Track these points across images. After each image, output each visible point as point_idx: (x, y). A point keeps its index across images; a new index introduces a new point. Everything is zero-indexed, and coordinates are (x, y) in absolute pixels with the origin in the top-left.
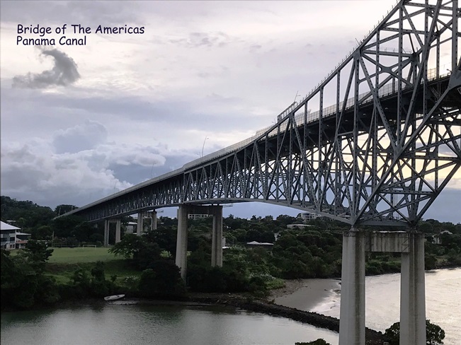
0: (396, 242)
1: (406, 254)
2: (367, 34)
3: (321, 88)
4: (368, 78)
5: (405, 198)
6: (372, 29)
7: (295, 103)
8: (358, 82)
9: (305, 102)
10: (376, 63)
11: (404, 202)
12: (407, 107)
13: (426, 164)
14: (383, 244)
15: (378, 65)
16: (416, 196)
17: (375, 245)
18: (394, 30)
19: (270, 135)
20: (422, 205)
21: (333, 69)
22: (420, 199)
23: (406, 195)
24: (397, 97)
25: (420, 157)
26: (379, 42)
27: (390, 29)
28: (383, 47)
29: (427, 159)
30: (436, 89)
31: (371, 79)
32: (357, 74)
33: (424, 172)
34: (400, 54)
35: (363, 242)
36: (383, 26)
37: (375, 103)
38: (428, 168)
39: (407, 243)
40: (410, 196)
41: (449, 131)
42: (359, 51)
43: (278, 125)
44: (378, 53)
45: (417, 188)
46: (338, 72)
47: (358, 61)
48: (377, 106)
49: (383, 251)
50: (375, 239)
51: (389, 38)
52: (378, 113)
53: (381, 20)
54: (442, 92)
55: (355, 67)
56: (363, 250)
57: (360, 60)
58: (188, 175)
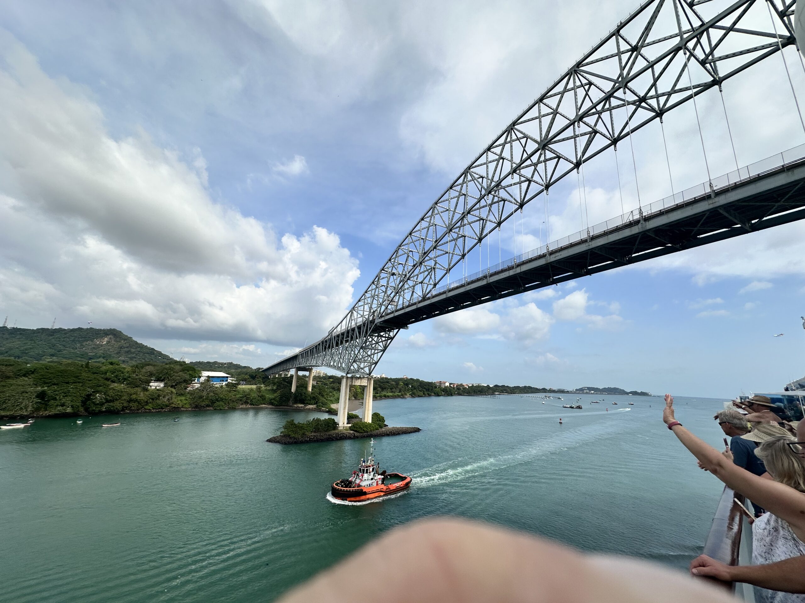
0: (362, 381)
9: (337, 327)
21: (345, 315)
35: (349, 381)
42: (352, 309)
43: (328, 335)
44: (358, 310)
47: (352, 313)
48: (356, 329)
51: (362, 305)
53: (358, 299)
58: (299, 355)
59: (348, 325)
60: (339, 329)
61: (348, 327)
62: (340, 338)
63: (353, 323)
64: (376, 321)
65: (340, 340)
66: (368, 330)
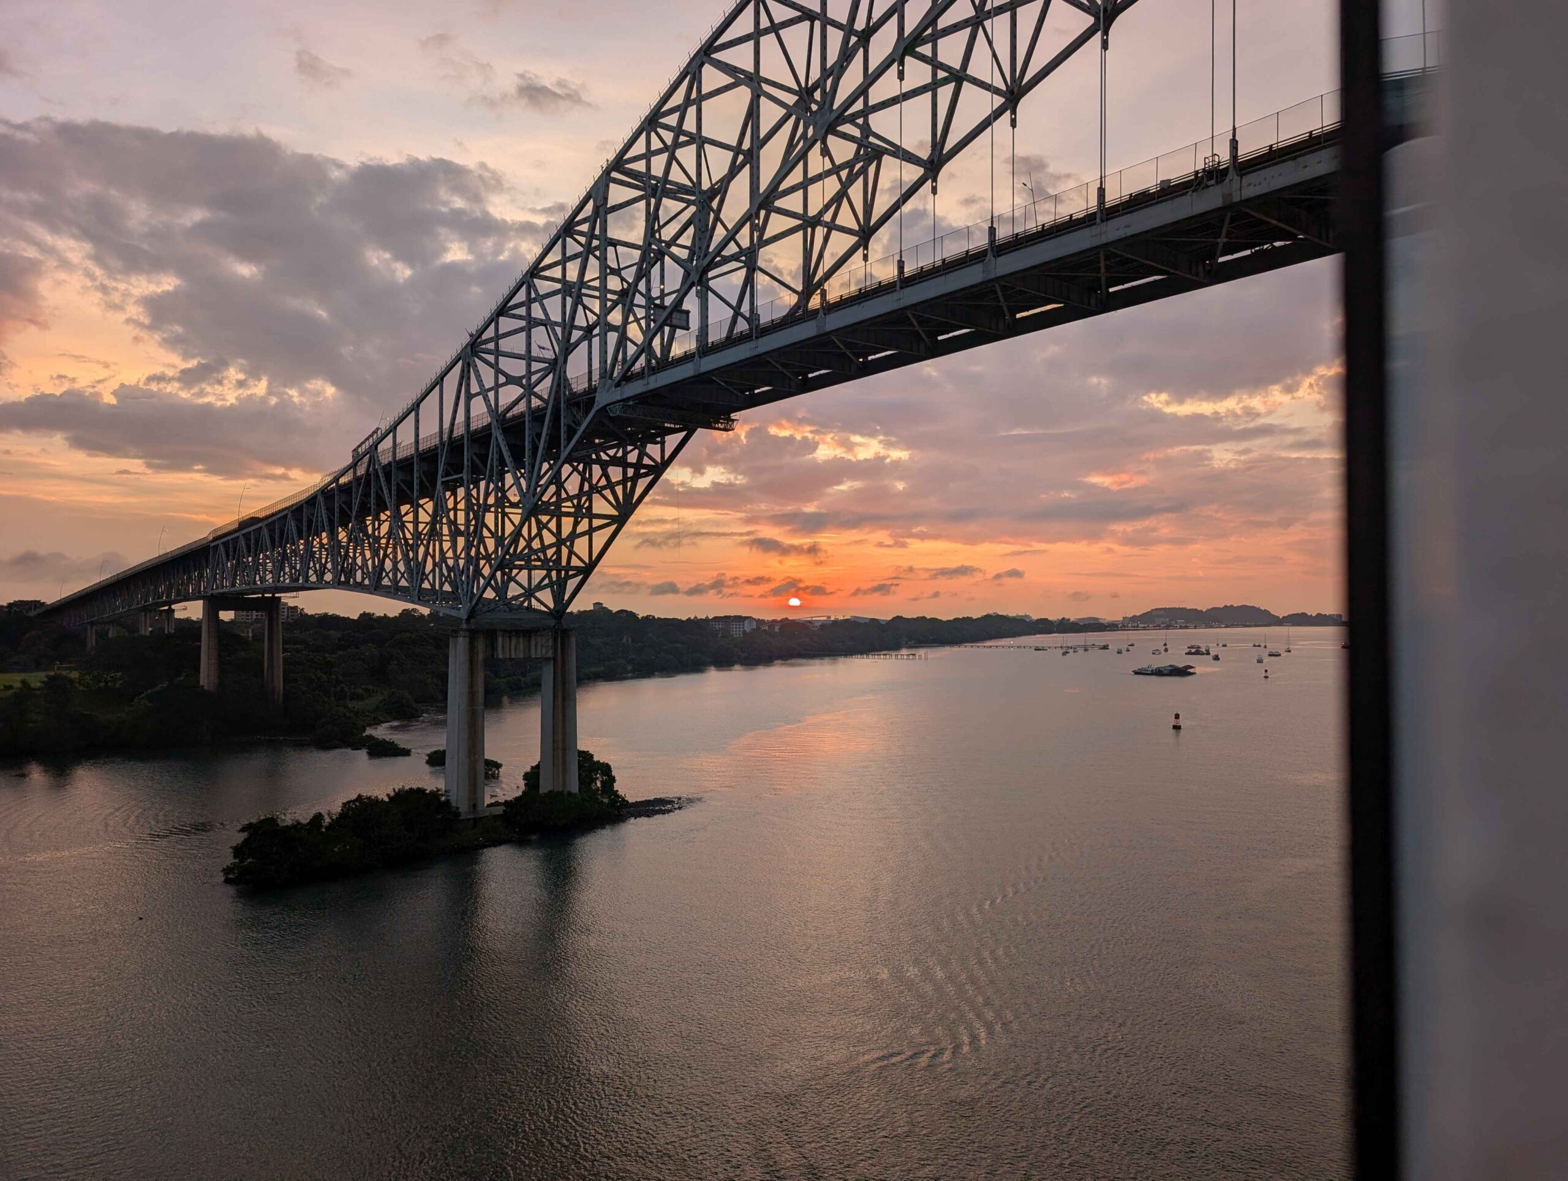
0: (533, 643)
1: (548, 659)
2: (479, 322)
3: (415, 407)
4: (484, 392)
5: (548, 575)
6: (486, 314)
7: (378, 429)
8: (469, 397)
9: (393, 429)
10: (495, 366)
11: (546, 581)
12: (539, 435)
13: (576, 524)
14: (513, 647)
15: (498, 371)
16: (563, 572)
17: (500, 648)
18: (520, 317)
19: (342, 481)
20: (572, 584)
21: (433, 376)
22: (568, 577)
23: (549, 571)
24: (524, 421)
25: (568, 514)
26: (498, 337)
27: (514, 316)
28: (505, 345)
29: (577, 516)
30: (579, 408)
31: (489, 394)
32: (468, 385)
33: (573, 536)
34: (529, 358)
35: (481, 646)
36: (503, 310)
37: (493, 431)
38: (579, 530)
39: (550, 643)
40: (554, 573)
41: (605, 474)
42: (469, 349)
43: (354, 466)
44: (497, 353)
45: (564, 563)
46: (439, 381)
47: (469, 365)
48: (497, 434)
49: (513, 656)
50: (500, 640)
51: (515, 330)
52: (498, 445)
53: (500, 300)
54: (587, 413)
55: (464, 377)
56: (481, 657)
57: (471, 362)
58: (216, 547)
59: (454, 418)
60: (405, 436)
61: (452, 424)
62: (416, 475)
63: (479, 408)
64: (601, 400)
65: (416, 481)
66: (563, 436)
